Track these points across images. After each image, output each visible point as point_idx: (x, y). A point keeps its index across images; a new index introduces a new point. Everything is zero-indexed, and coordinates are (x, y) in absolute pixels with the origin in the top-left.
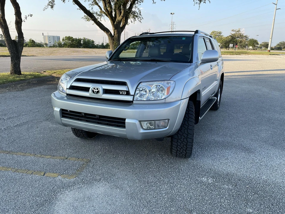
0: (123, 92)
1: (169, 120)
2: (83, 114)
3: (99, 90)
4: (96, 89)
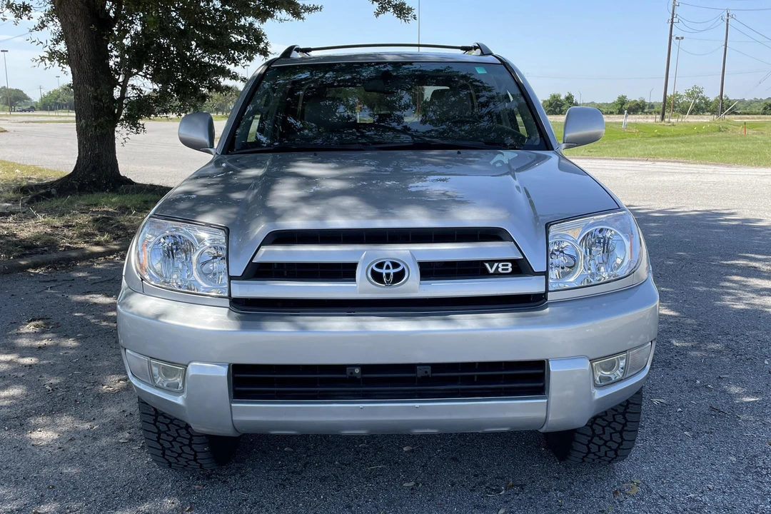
0: (498, 267)
2: (357, 371)
3: (403, 270)
4: (388, 267)
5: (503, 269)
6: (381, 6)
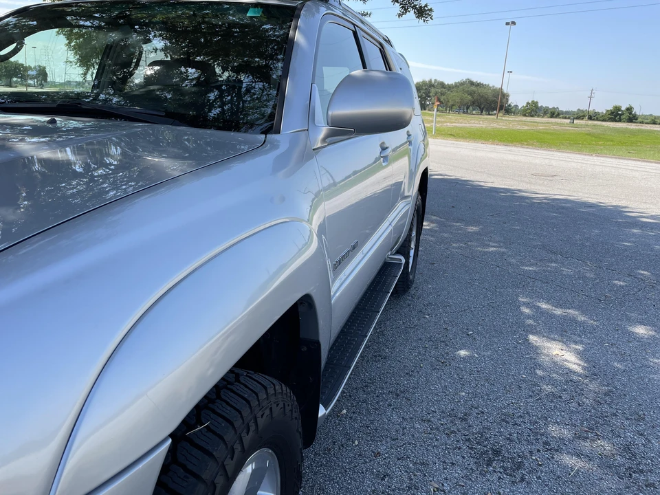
6: (402, 7)
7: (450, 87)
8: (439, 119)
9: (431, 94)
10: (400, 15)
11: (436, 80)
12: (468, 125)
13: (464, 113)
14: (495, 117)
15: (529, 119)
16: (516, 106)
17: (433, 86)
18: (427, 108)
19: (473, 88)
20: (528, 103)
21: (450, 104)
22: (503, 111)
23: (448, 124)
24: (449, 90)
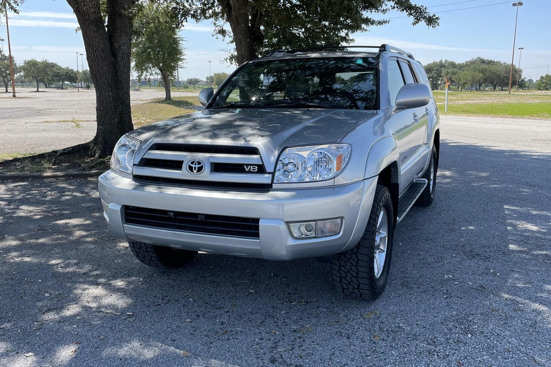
0: (250, 168)
1: (342, 218)
2: (171, 214)
3: (202, 166)
4: (196, 164)
5: (253, 170)
6: (416, 18)
7: (461, 67)
8: (451, 97)
9: (442, 74)
10: (414, 24)
11: (446, 61)
12: (480, 101)
13: (476, 89)
14: (507, 92)
15: (544, 92)
16: (531, 81)
17: (444, 66)
18: (439, 88)
19: (484, 66)
20: (542, 77)
21: (461, 82)
22: (517, 86)
23: (460, 102)
24: (460, 69)
